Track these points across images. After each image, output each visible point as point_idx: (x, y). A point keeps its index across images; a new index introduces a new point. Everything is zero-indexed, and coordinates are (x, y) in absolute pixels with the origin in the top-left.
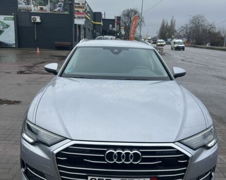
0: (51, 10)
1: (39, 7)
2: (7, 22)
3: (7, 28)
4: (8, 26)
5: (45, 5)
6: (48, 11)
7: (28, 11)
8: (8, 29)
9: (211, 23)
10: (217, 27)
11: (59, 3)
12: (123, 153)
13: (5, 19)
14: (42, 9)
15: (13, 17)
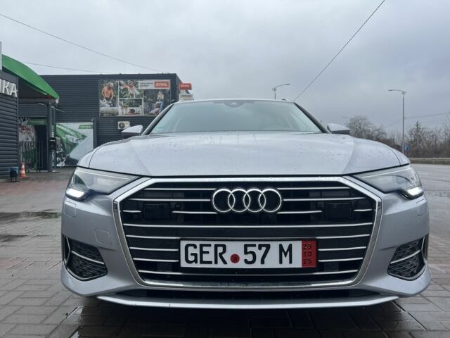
0: (145, 112)
1: (129, 108)
2: (83, 131)
3: (83, 139)
4: (84, 137)
5: (137, 106)
6: (142, 114)
7: (113, 115)
8: (83, 141)
9: (378, 127)
10: (387, 132)
11: (157, 102)
12: (247, 192)
13: (80, 128)
14: (132, 111)
15: (92, 123)
